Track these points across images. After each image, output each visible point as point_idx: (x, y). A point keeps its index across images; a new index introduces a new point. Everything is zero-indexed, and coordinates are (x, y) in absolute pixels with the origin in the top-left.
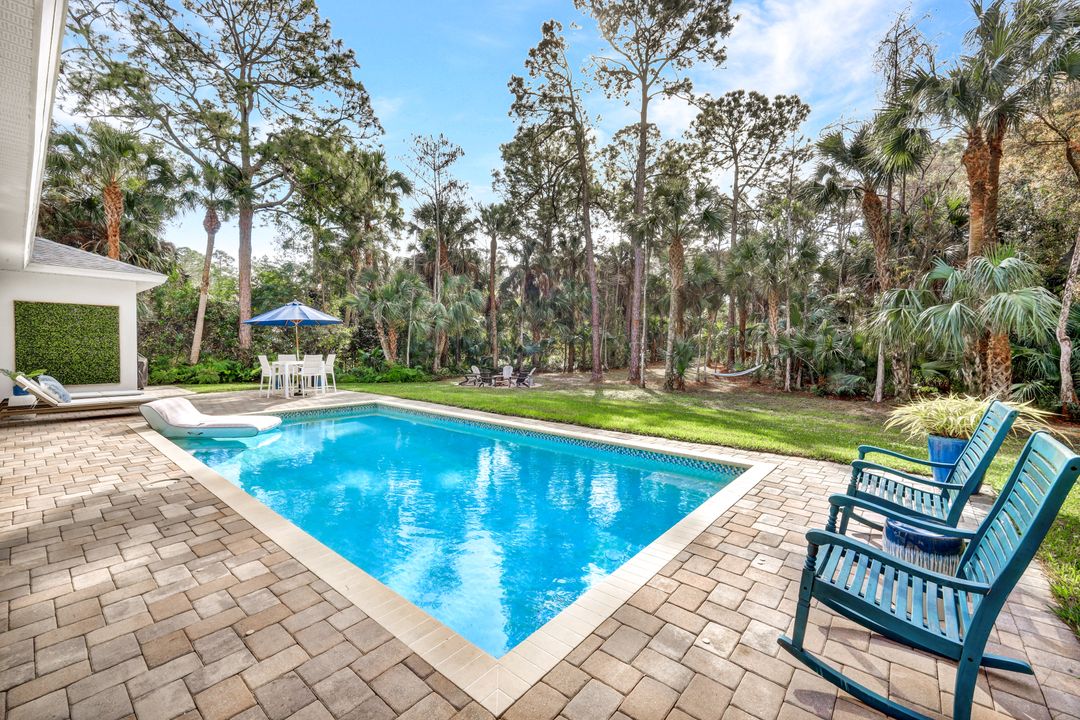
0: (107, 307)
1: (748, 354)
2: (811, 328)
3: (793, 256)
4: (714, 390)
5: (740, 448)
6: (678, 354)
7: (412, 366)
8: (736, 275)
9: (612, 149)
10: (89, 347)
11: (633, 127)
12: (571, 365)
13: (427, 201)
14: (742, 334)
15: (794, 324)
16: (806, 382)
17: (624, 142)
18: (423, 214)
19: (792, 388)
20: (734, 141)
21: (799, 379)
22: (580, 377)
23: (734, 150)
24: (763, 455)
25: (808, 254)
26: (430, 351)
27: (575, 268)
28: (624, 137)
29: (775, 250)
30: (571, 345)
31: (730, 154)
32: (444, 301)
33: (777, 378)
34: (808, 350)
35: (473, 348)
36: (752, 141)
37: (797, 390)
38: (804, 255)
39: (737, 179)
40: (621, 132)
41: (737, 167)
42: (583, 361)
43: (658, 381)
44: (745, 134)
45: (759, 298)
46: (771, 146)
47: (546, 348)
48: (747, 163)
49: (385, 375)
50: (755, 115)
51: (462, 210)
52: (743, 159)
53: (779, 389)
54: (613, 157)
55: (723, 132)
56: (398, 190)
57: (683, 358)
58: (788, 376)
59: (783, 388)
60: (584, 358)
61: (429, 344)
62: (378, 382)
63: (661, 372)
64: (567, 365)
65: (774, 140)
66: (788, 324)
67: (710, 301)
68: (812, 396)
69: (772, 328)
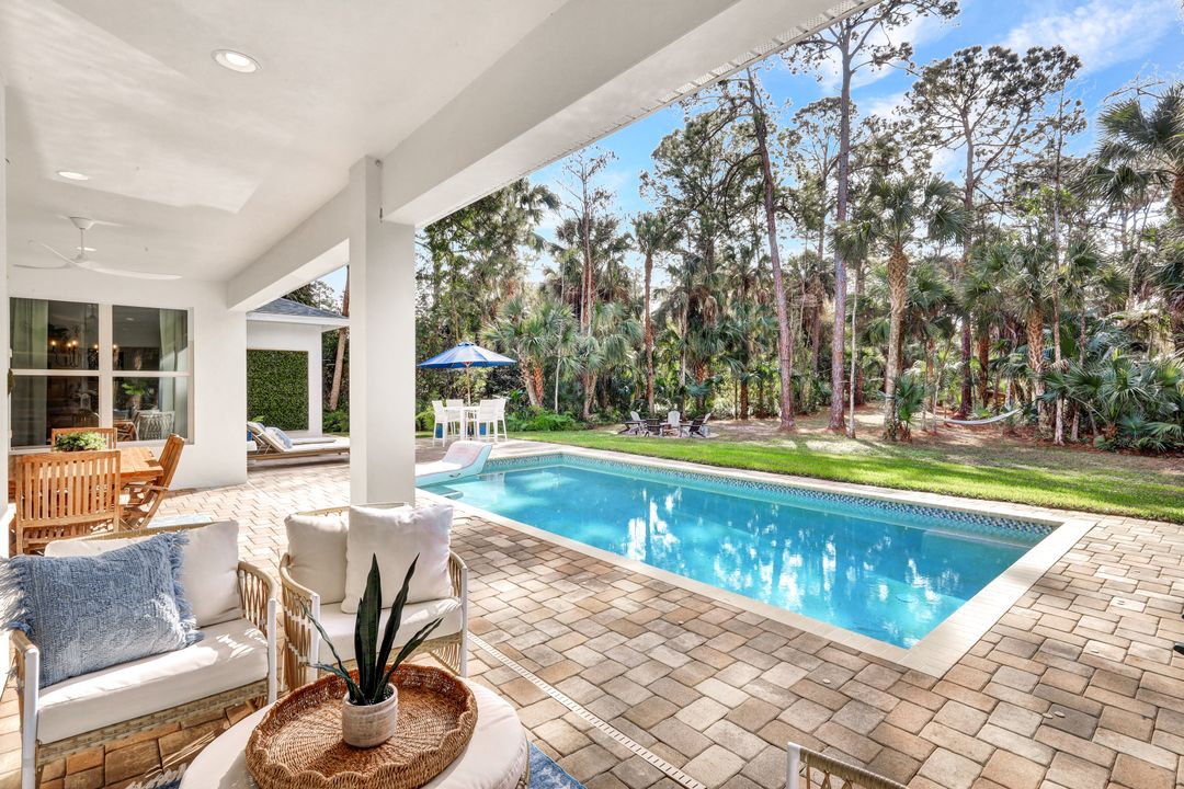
0: (298, 352)
1: (990, 395)
2: (1093, 358)
3: (1063, 262)
4: (952, 442)
5: (1037, 505)
6: (902, 395)
7: (560, 412)
8: (978, 292)
9: (792, 133)
10: (283, 394)
11: (819, 104)
12: (745, 409)
13: (571, 216)
14: (984, 368)
15: (1065, 354)
16: (1086, 431)
17: (807, 123)
18: (566, 232)
19: (1066, 440)
20: (964, 112)
21: (1075, 428)
22: (757, 426)
23: (966, 124)
24: (1070, 513)
25: (1085, 261)
26: (579, 394)
27: (747, 287)
28: (807, 117)
29: (1036, 257)
30: (745, 383)
31: (960, 128)
32: (596, 334)
33: (1043, 426)
34: (1090, 389)
35: (622, 390)
36: (993, 111)
37: (1074, 443)
38: (1079, 263)
39: (970, 163)
40: (803, 111)
41: (971, 147)
42: (760, 405)
43: (872, 430)
44: (982, 102)
45: (1010, 319)
46: (1021, 115)
47: (711, 387)
48: (985, 139)
49: (531, 423)
50: (997, 76)
51: (611, 225)
52: (978, 135)
53: (1045, 440)
54: (792, 143)
55: (948, 103)
56: (544, 207)
57: (908, 399)
58: (1059, 423)
59: (1052, 440)
60: (761, 400)
61: (578, 386)
62: (525, 430)
63: (878, 419)
64: (739, 410)
65: (1026, 107)
66: (1058, 355)
67: (940, 325)
68: (1096, 450)
69: (1034, 360)
